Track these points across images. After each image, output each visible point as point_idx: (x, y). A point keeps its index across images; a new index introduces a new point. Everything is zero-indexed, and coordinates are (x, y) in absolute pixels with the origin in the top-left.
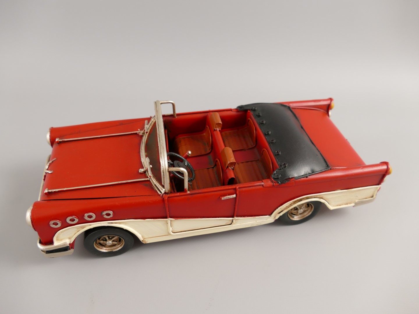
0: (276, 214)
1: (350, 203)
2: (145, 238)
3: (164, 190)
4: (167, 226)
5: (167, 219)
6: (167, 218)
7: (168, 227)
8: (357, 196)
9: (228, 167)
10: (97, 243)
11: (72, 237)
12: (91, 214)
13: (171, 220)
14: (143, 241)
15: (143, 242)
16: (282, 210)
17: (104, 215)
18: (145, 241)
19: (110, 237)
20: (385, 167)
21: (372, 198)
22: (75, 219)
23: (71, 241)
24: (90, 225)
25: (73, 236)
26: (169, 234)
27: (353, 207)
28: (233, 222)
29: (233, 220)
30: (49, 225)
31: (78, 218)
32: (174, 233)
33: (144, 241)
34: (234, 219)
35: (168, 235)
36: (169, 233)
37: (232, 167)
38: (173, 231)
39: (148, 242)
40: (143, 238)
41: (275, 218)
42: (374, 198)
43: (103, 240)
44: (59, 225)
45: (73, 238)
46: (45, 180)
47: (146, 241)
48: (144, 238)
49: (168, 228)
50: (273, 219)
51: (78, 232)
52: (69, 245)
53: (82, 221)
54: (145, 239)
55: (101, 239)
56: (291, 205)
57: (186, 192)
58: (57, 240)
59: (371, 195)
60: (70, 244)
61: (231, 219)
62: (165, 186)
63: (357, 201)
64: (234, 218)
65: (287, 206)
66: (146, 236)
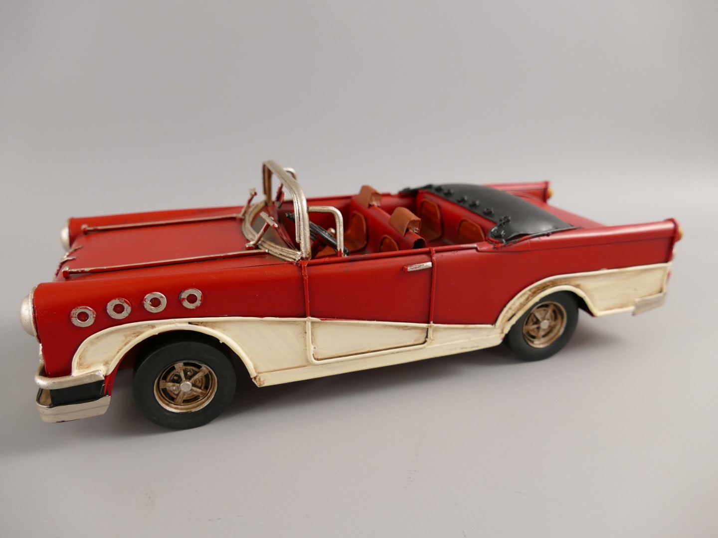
0: (504, 321)
1: (626, 305)
2: (260, 371)
3: (299, 253)
4: (305, 339)
5: (305, 319)
6: (306, 317)
7: (307, 344)
8: (636, 289)
9: (407, 230)
10: (160, 388)
11: (112, 360)
12: (158, 294)
13: (313, 323)
14: (255, 378)
15: (255, 382)
16: (514, 312)
17: (184, 299)
18: (259, 379)
19: (188, 373)
20: (670, 226)
21: (661, 295)
22: (126, 305)
23: (108, 370)
24: (153, 327)
25: (115, 356)
26: (308, 364)
27: (634, 314)
28: (429, 336)
29: (428, 329)
30: (69, 318)
31: (131, 304)
32: (318, 360)
33: (257, 379)
34: (431, 326)
35: (305, 366)
36: (307, 360)
37: (416, 230)
38: (316, 357)
39: (266, 384)
40: (256, 372)
41: (502, 332)
42: (665, 294)
43: (174, 381)
44: (90, 322)
45: (114, 360)
46: (59, 275)
47: (262, 380)
48: (259, 373)
49: (306, 346)
50: (498, 335)
51: (126, 344)
52: (104, 378)
53: (139, 314)
54: (259, 375)
55: (168, 378)
56: (528, 300)
57: (341, 256)
58: (80, 365)
59: (657, 288)
60: (106, 377)
61: (425, 325)
62: (302, 246)
63: (637, 300)
64: (429, 325)
65: (521, 304)
66: (262, 368)
